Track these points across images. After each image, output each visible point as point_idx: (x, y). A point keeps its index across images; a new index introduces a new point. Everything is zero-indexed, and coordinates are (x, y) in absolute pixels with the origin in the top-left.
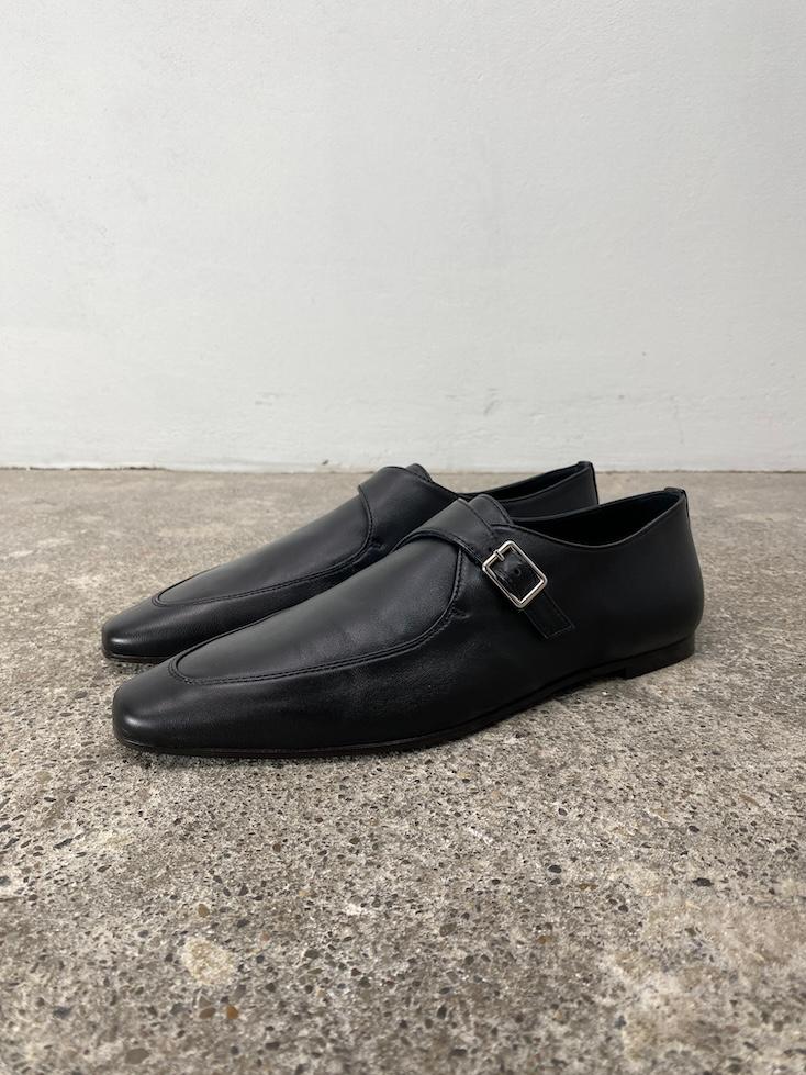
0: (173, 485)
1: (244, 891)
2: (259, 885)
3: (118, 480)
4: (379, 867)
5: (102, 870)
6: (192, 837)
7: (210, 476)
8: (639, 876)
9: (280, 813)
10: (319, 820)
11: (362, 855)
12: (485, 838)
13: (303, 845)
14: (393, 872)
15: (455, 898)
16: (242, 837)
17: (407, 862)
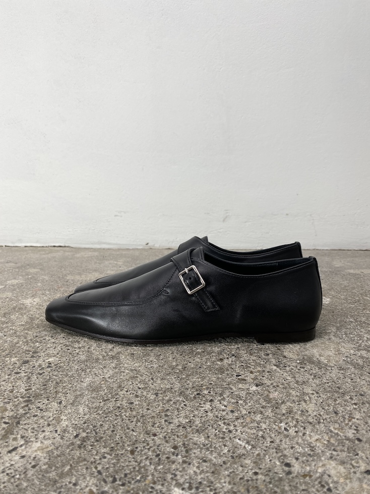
0: (74, 255)
1: (115, 480)
2: (123, 476)
3: (47, 252)
4: (190, 464)
5: (34, 467)
6: (85, 446)
7: (92, 250)
8: (335, 470)
9: (133, 430)
10: (155, 435)
11: (180, 457)
12: (247, 446)
13: (146, 451)
14: (198, 467)
15: (234, 484)
16: (113, 445)
17: (205, 461)
